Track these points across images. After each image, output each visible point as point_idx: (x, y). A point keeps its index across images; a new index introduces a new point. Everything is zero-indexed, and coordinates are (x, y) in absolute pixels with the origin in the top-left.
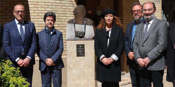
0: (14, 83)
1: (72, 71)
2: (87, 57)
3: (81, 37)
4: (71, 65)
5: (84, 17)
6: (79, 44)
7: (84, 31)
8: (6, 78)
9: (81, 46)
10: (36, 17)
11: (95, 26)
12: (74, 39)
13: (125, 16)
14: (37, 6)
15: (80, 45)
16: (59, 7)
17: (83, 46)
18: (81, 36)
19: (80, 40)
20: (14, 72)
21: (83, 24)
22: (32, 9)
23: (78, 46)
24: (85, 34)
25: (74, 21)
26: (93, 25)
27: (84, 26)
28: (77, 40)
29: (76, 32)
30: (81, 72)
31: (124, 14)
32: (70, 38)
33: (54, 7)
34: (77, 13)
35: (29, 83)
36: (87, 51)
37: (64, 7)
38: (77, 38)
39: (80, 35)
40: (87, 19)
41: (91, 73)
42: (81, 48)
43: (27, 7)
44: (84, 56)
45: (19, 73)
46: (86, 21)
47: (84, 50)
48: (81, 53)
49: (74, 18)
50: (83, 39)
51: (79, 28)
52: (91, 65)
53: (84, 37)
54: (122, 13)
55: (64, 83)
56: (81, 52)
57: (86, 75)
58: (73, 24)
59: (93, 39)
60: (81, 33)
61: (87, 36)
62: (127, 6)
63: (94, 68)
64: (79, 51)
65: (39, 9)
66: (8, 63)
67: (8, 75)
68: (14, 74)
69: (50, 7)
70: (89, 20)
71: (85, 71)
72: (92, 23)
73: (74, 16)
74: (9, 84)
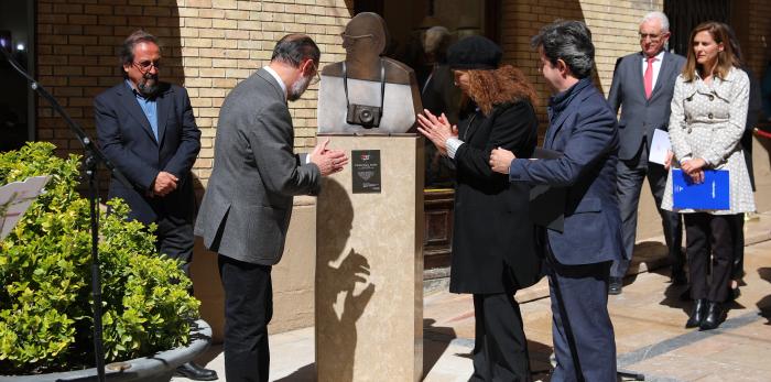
0: (143, 274)
1: (335, 244)
2: (388, 195)
3: (368, 126)
4: (332, 222)
5: (381, 56)
6: (360, 148)
7: (379, 105)
8: (114, 259)
9: (367, 157)
10: (206, 53)
11: (417, 87)
12: (345, 130)
13: (526, 55)
14: (208, 13)
15: (366, 152)
16: (286, 18)
17: (375, 155)
18: (368, 119)
19: (365, 136)
20: (138, 239)
21: (376, 79)
22: (191, 23)
23: (357, 155)
24: (381, 115)
25: (345, 68)
26: (412, 84)
27: (379, 85)
28: (355, 135)
29: (352, 108)
30: (368, 246)
31: (523, 47)
32: (331, 127)
33: (269, 17)
34: (356, 40)
35: (188, 280)
36: (391, 172)
37: (305, 19)
38: (355, 129)
39: (366, 119)
40: (388, 60)
41: (401, 251)
42: (369, 162)
43: (174, 15)
44: (379, 191)
45: (154, 243)
46: (388, 68)
47: (377, 170)
48: (370, 181)
49: (343, 58)
50: (374, 131)
51: (363, 91)
52: (403, 222)
53: (378, 126)
54: (516, 44)
55: (303, 294)
56: (367, 175)
57: (384, 258)
58: (341, 80)
59: (409, 131)
60: (369, 110)
61: (388, 121)
62: (532, 17)
63: (413, 232)
64: (361, 174)
65: (217, 24)
66: (118, 210)
67: (119, 248)
68: (140, 247)
69: (254, 16)
70: (396, 66)
71: (381, 244)
72: (408, 78)
73: (344, 51)
74: (124, 279)
